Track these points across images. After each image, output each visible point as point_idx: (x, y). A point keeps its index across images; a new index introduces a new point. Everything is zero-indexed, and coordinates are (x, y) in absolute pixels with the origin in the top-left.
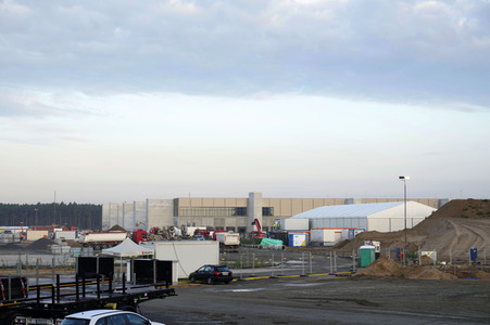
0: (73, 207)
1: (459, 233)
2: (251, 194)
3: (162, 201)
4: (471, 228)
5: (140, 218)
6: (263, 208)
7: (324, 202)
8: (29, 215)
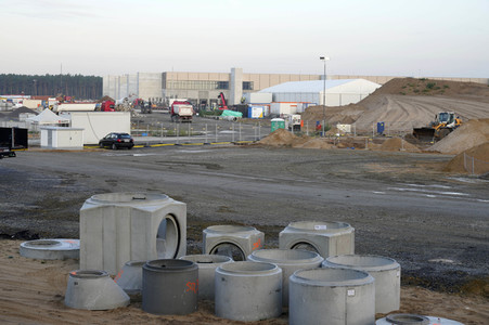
0: (79, 78)
1: (389, 108)
2: (233, 70)
3: (151, 75)
4: (403, 104)
5: (133, 90)
6: (244, 83)
7: (290, 78)
8: (38, 86)
